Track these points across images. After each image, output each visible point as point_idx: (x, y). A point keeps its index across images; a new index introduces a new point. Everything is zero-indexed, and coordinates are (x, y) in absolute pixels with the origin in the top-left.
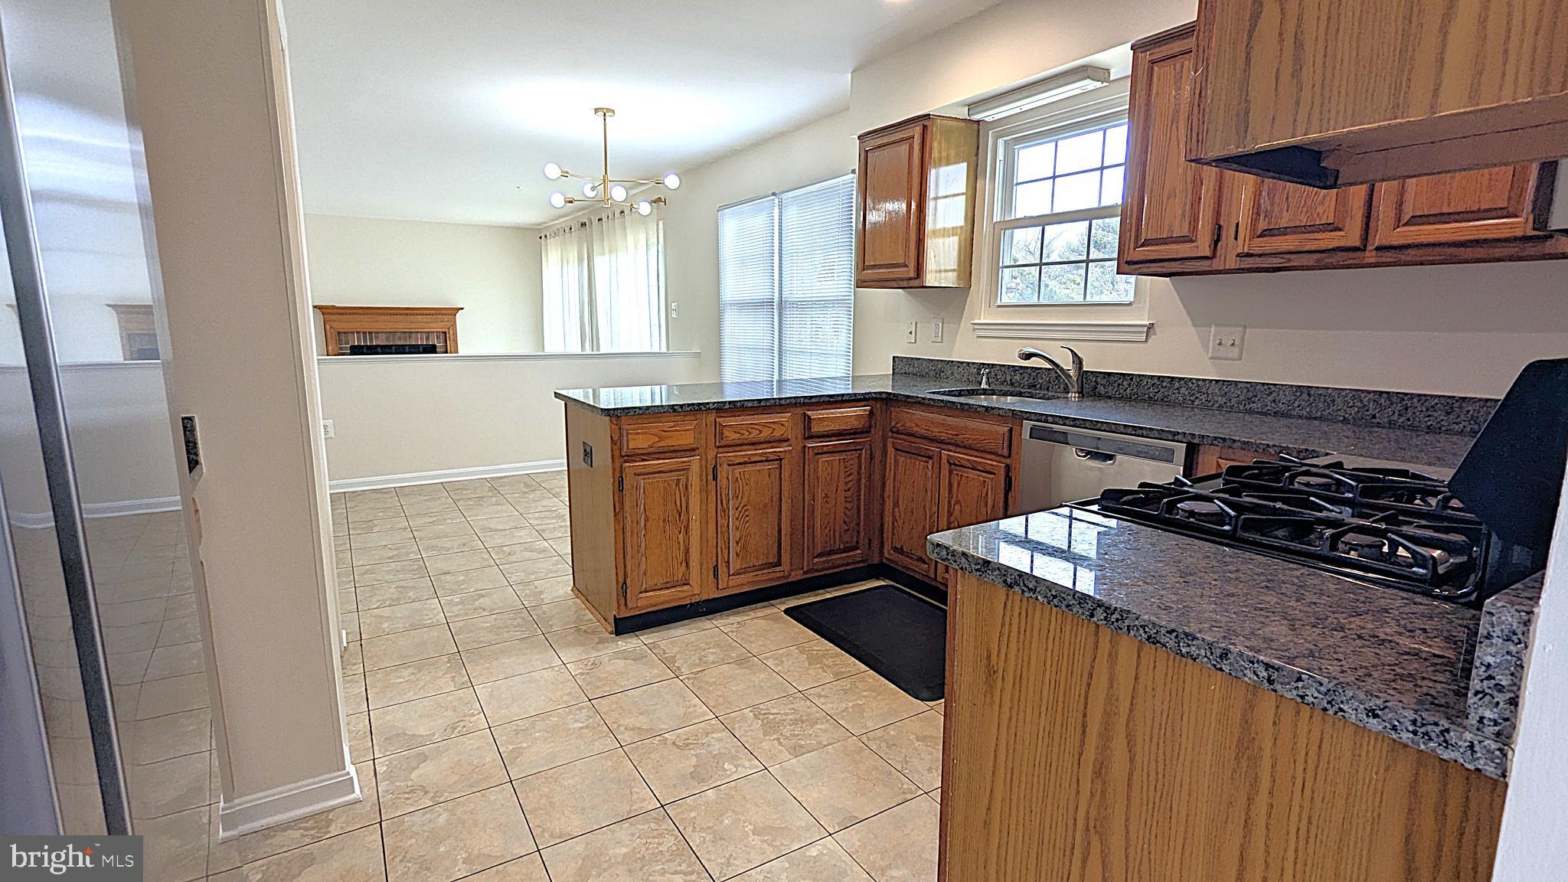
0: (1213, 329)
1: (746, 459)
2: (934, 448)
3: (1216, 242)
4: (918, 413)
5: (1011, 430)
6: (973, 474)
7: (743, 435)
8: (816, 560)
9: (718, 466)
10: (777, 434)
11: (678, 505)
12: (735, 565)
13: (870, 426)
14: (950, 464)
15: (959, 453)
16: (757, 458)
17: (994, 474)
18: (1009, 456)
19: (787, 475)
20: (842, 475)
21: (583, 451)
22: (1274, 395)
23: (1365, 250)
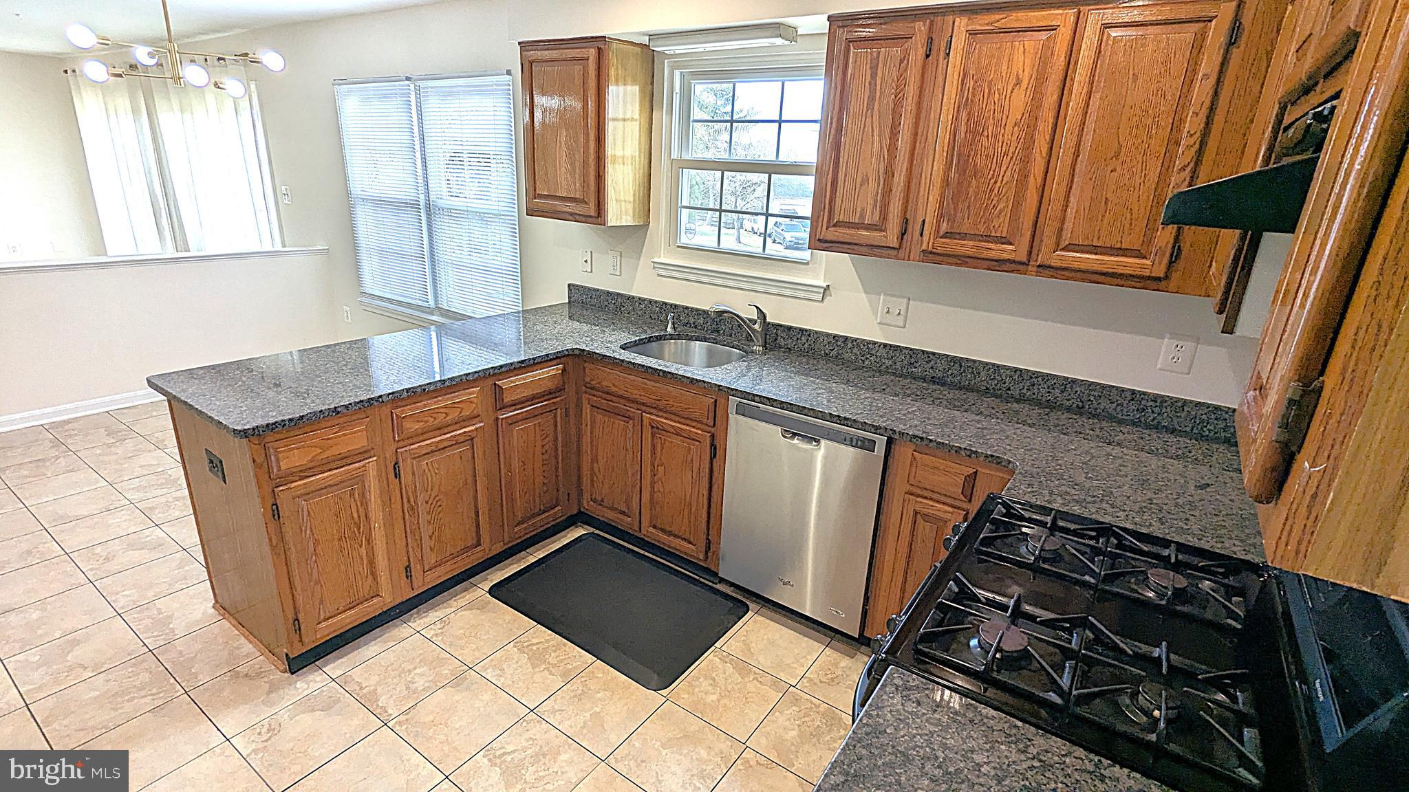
0: (882, 297)
1: (433, 448)
2: (633, 410)
3: (903, 235)
4: (616, 373)
5: (716, 401)
6: (677, 440)
7: (427, 422)
8: (516, 529)
9: (401, 464)
10: (466, 413)
11: (355, 515)
12: (432, 559)
13: (563, 386)
14: (653, 427)
15: (662, 417)
16: (446, 444)
17: (700, 442)
18: (714, 425)
19: (480, 453)
20: (538, 437)
21: (207, 461)
22: (933, 362)
23: (1028, 265)
